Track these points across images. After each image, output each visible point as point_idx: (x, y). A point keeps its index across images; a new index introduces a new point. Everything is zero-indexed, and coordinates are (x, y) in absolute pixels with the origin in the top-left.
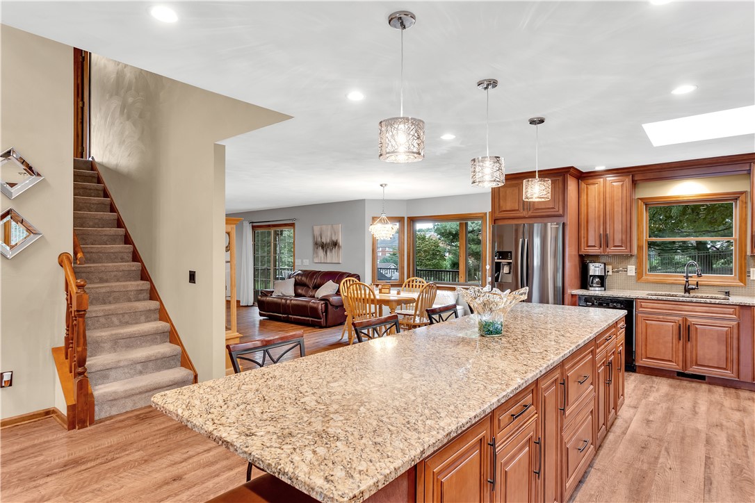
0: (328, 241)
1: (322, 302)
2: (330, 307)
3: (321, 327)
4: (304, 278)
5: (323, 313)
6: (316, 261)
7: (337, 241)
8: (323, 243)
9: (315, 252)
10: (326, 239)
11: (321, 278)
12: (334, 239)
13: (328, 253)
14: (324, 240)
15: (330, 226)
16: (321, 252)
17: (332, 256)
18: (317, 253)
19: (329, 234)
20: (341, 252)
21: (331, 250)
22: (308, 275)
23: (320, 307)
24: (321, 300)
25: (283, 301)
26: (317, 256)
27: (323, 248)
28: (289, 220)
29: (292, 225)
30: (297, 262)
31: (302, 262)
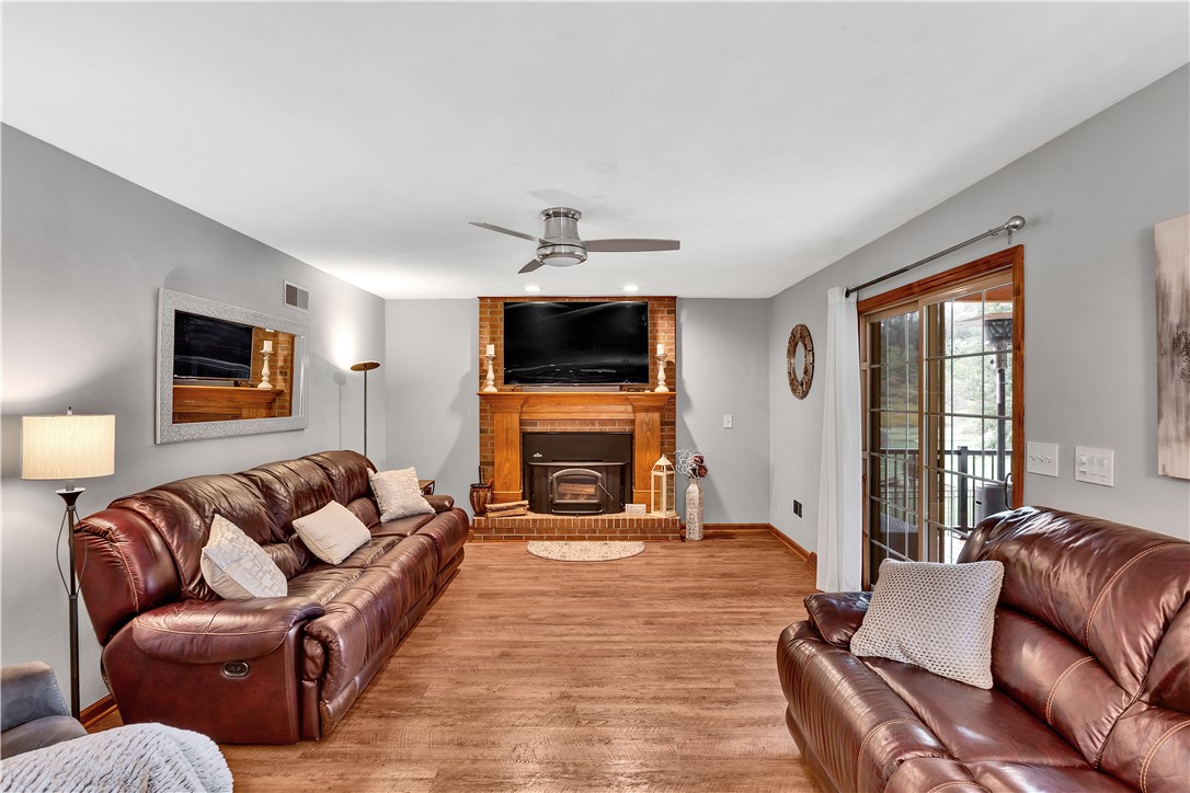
28: (992, 233)
29: (1010, 260)
30: (1042, 457)
31: (1069, 460)
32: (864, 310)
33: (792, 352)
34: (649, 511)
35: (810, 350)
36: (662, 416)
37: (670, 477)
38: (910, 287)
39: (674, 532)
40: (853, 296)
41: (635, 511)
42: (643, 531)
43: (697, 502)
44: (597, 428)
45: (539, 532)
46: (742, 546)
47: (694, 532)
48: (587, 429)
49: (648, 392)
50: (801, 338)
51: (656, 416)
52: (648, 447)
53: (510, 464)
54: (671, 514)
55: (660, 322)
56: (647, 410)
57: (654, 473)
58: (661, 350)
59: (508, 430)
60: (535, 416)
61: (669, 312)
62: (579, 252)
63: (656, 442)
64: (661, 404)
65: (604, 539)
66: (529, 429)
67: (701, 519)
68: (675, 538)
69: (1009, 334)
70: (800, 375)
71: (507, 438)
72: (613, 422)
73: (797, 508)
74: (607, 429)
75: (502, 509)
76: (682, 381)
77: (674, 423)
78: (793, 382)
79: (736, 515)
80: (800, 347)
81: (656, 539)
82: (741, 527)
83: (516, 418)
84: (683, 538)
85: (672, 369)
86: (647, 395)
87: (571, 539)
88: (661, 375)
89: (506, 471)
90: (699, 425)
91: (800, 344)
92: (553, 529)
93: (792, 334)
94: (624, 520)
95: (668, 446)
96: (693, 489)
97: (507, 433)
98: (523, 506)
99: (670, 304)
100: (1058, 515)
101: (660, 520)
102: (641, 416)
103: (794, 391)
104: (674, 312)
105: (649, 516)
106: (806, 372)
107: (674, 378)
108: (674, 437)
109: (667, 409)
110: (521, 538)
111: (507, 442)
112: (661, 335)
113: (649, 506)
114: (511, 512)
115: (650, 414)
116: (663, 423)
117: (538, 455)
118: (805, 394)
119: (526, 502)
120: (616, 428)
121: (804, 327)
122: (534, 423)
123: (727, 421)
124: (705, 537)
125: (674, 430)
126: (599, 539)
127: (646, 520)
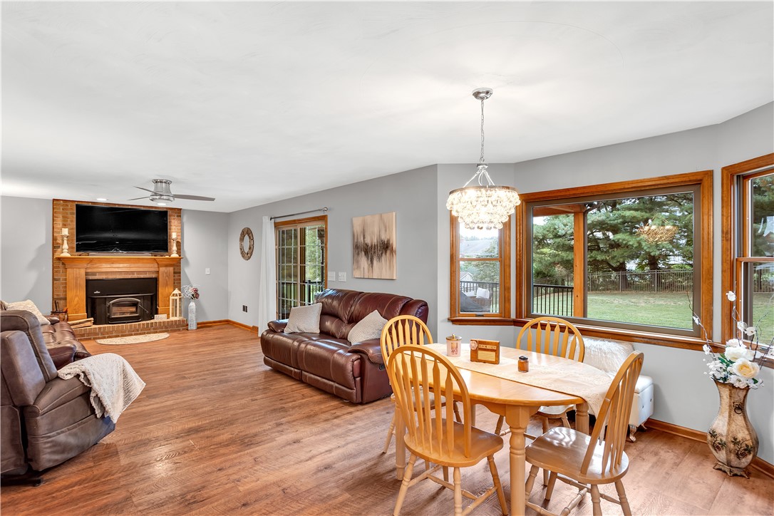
0: (375, 241)
1: (355, 357)
2: (368, 365)
3: (353, 404)
4: (335, 303)
5: (355, 378)
6: (357, 274)
7: (388, 241)
8: (367, 245)
9: (356, 261)
10: (371, 239)
11: (361, 304)
12: (384, 237)
13: (375, 262)
14: (368, 241)
15: (377, 218)
16: (364, 261)
17: (381, 268)
18: (358, 262)
19: (376, 230)
20: (397, 259)
21: (379, 258)
22: (343, 297)
23: (349, 367)
24: (354, 351)
25: (296, 344)
26: (358, 267)
27: (366, 253)
28: (319, 210)
29: (324, 218)
30: (331, 276)
31: (337, 276)
32: (276, 225)
33: (242, 239)
34: (168, 318)
35: (251, 238)
36: (174, 269)
37: (180, 299)
38: (294, 221)
39: (182, 326)
40: (273, 220)
41: (160, 318)
42: (166, 328)
43: (194, 310)
44: (136, 276)
45: (102, 334)
46: (219, 329)
47: (193, 326)
48: (130, 277)
49: (167, 257)
50: (247, 233)
51: (171, 269)
52: (167, 285)
53: (78, 298)
54: (181, 318)
55: (173, 221)
56: (166, 266)
57: (171, 298)
58: (174, 235)
59: (77, 279)
60: (95, 270)
61: (178, 216)
62: (172, 199)
63: (171, 282)
64: (174, 263)
65: (144, 333)
66: (91, 278)
67: (196, 319)
68: (184, 329)
69: (322, 234)
70: (246, 250)
71: (76, 283)
72: (145, 272)
73: (245, 309)
74: (142, 276)
75: (77, 324)
76: (184, 251)
77: (180, 273)
78: (243, 253)
79: (212, 317)
80: (247, 237)
81: (175, 331)
82: (214, 322)
83: (83, 272)
84: (187, 329)
85: (179, 244)
86: (167, 258)
87: (123, 336)
88: (175, 248)
89: (75, 303)
90: (192, 273)
91: (246, 236)
92: (112, 331)
93: (243, 231)
94: (156, 323)
95: (177, 283)
96: (192, 305)
97: (77, 280)
98: (90, 321)
99: (178, 212)
100: (334, 290)
101: (176, 321)
102: (162, 269)
103: (243, 257)
104: (180, 216)
105: (168, 320)
106: (250, 248)
107: (180, 249)
108: (180, 279)
109: (176, 265)
110: (90, 339)
111: (76, 286)
112: (173, 227)
113: (168, 315)
114: (82, 325)
115: (168, 268)
116: (175, 273)
117: (97, 292)
118: (249, 258)
119: (92, 319)
120: (148, 276)
121: (248, 229)
122: (94, 274)
123: (207, 271)
124: (198, 328)
125: (180, 276)
126: (140, 334)
127: (168, 322)
